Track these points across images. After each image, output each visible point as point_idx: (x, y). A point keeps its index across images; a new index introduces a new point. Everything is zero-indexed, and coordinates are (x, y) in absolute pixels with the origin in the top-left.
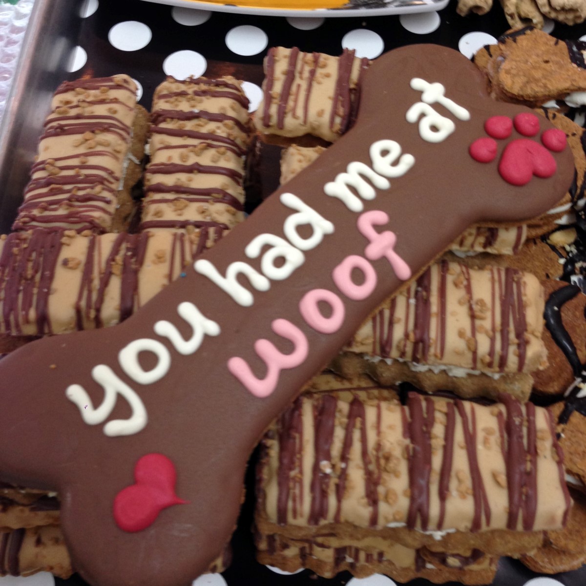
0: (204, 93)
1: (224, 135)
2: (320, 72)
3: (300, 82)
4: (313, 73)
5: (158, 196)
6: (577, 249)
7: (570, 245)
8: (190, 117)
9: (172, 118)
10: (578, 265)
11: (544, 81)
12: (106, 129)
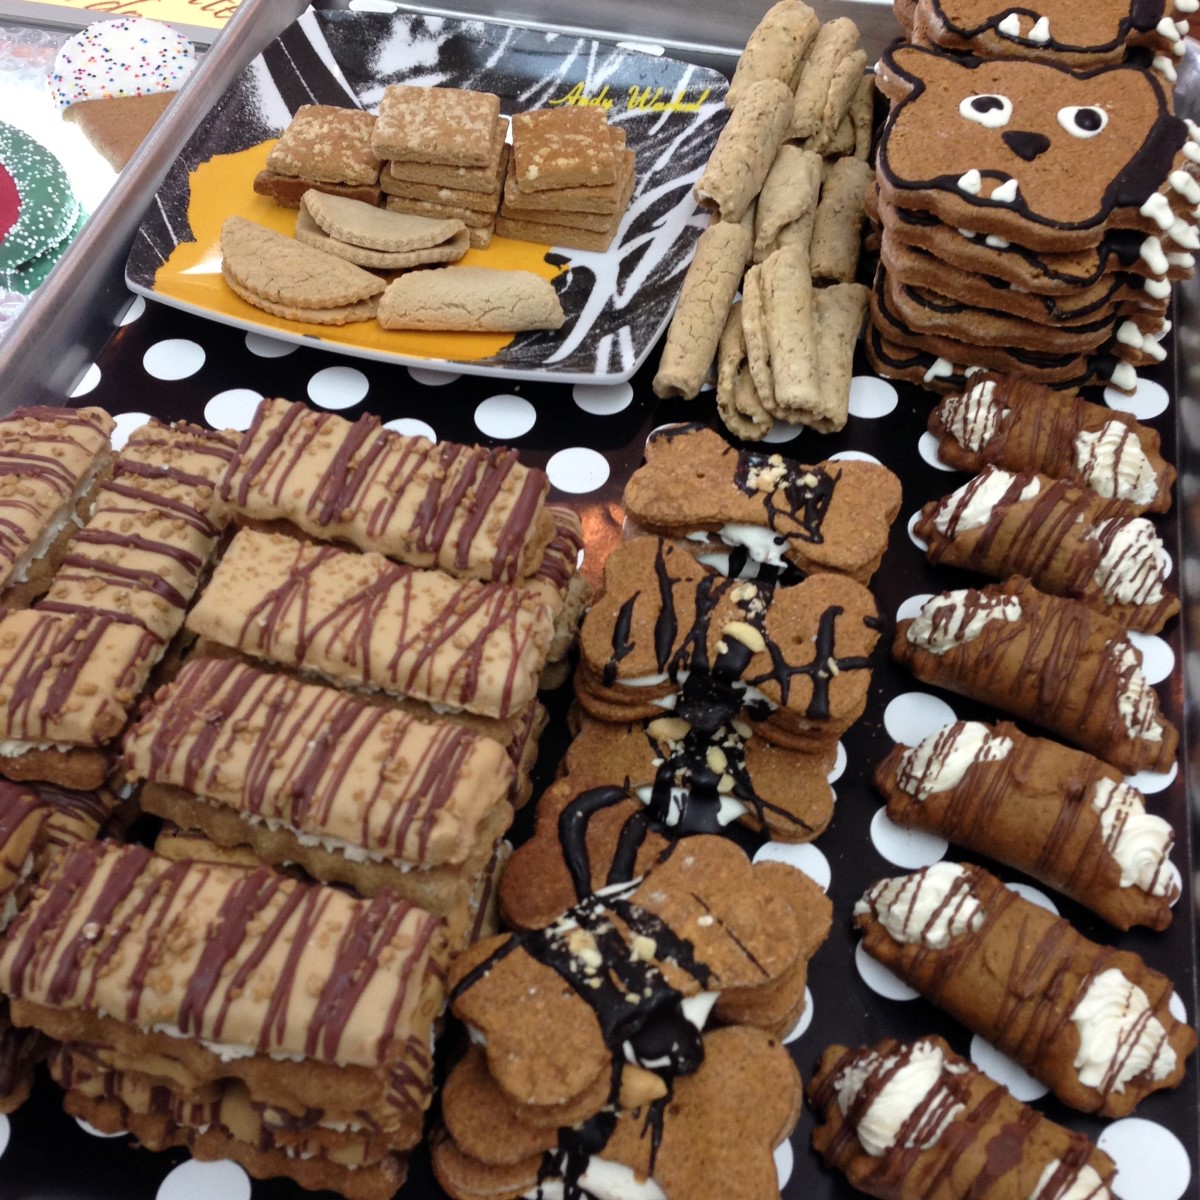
0: (188, 446)
1: (191, 504)
2: (319, 439)
3: (287, 449)
4: (308, 439)
5: (71, 571)
6: (686, 749)
7: (676, 742)
8: (158, 474)
9: (132, 473)
10: (681, 772)
11: (681, 501)
12: (38, 473)
